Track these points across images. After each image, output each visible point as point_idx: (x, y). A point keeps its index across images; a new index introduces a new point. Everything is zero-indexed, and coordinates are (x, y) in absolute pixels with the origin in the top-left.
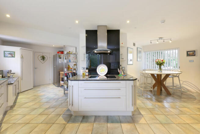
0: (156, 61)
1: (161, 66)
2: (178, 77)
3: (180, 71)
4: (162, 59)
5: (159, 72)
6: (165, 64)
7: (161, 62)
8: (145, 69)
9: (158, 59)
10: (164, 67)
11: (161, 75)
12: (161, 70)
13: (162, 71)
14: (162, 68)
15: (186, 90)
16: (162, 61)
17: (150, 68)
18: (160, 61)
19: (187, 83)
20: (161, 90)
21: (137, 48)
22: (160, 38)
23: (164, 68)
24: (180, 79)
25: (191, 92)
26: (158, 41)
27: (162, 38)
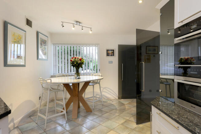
0: (71, 60)
1: (79, 68)
2: (99, 83)
3: (100, 75)
4: (80, 58)
5: (76, 78)
6: (83, 66)
7: (79, 62)
8: (55, 75)
9: (75, 56)
10: (82, 70)
11: (79, 84)
12: (79, 76)
13: (81, 77)
14: (79, 72)
15: (106, 98)
16: (80, 60)
17: (63, 72)
18: (77, 59)
19: (107, 90)
20: (79, 107)
21: (38, 33)
22: (77, 22)
23: (82, 72)
24: (101, 86)
25: (111, 100)
26: (74, 26)
27: (80, 23)
